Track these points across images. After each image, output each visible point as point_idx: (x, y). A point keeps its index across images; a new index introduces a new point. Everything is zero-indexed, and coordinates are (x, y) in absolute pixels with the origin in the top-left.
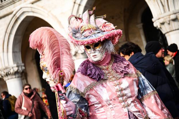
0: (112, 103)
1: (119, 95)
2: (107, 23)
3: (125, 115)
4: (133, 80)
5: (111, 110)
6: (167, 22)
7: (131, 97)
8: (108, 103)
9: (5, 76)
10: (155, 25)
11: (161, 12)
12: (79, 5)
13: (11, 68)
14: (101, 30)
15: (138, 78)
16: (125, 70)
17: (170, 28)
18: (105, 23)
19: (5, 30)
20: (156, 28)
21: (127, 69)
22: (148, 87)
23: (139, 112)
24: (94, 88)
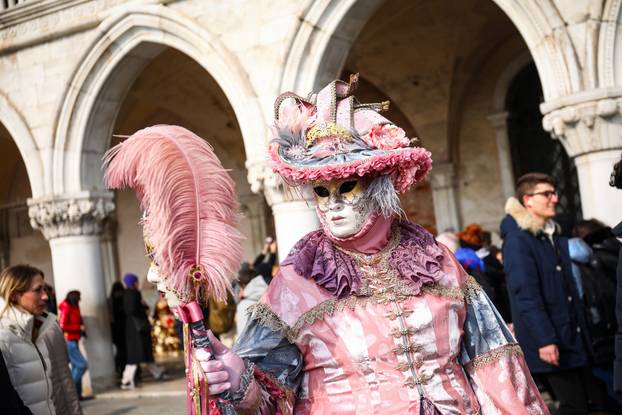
0: (374, 369)
1: (399, 345)
2: (388, 127)
3: (410, 410)
4: (448, 307)
5: (372, 389)
6: (585, 122)
7: (436, 356)
8: (364, 367)
9: (49, 225)
10: (547, 125)
11: (571, 87)
12: (316, 28)
13: (71, 202)
14: (366, 143)
15: (465, 301)
16: (426, 273)
17: (593, 140)
18: (383, 125)
19: (66, 78)
20: (548, 134)
21: (433, 268)
22: (495, 332)
23: (455, 403)
24: (328, 319)
